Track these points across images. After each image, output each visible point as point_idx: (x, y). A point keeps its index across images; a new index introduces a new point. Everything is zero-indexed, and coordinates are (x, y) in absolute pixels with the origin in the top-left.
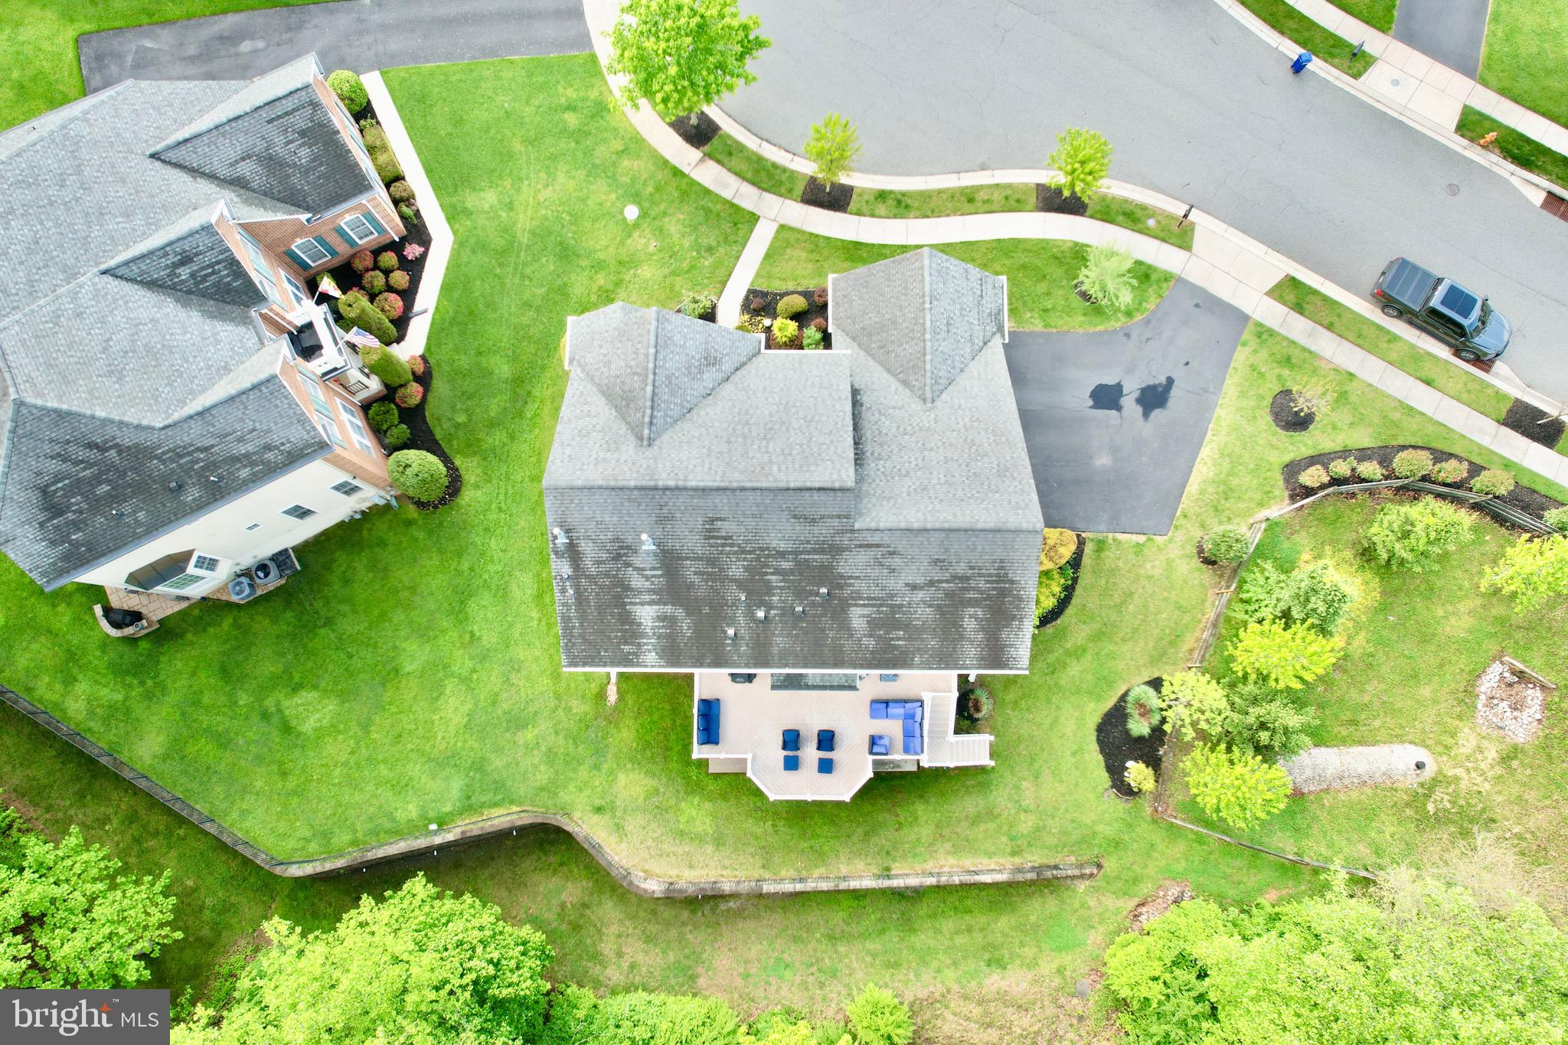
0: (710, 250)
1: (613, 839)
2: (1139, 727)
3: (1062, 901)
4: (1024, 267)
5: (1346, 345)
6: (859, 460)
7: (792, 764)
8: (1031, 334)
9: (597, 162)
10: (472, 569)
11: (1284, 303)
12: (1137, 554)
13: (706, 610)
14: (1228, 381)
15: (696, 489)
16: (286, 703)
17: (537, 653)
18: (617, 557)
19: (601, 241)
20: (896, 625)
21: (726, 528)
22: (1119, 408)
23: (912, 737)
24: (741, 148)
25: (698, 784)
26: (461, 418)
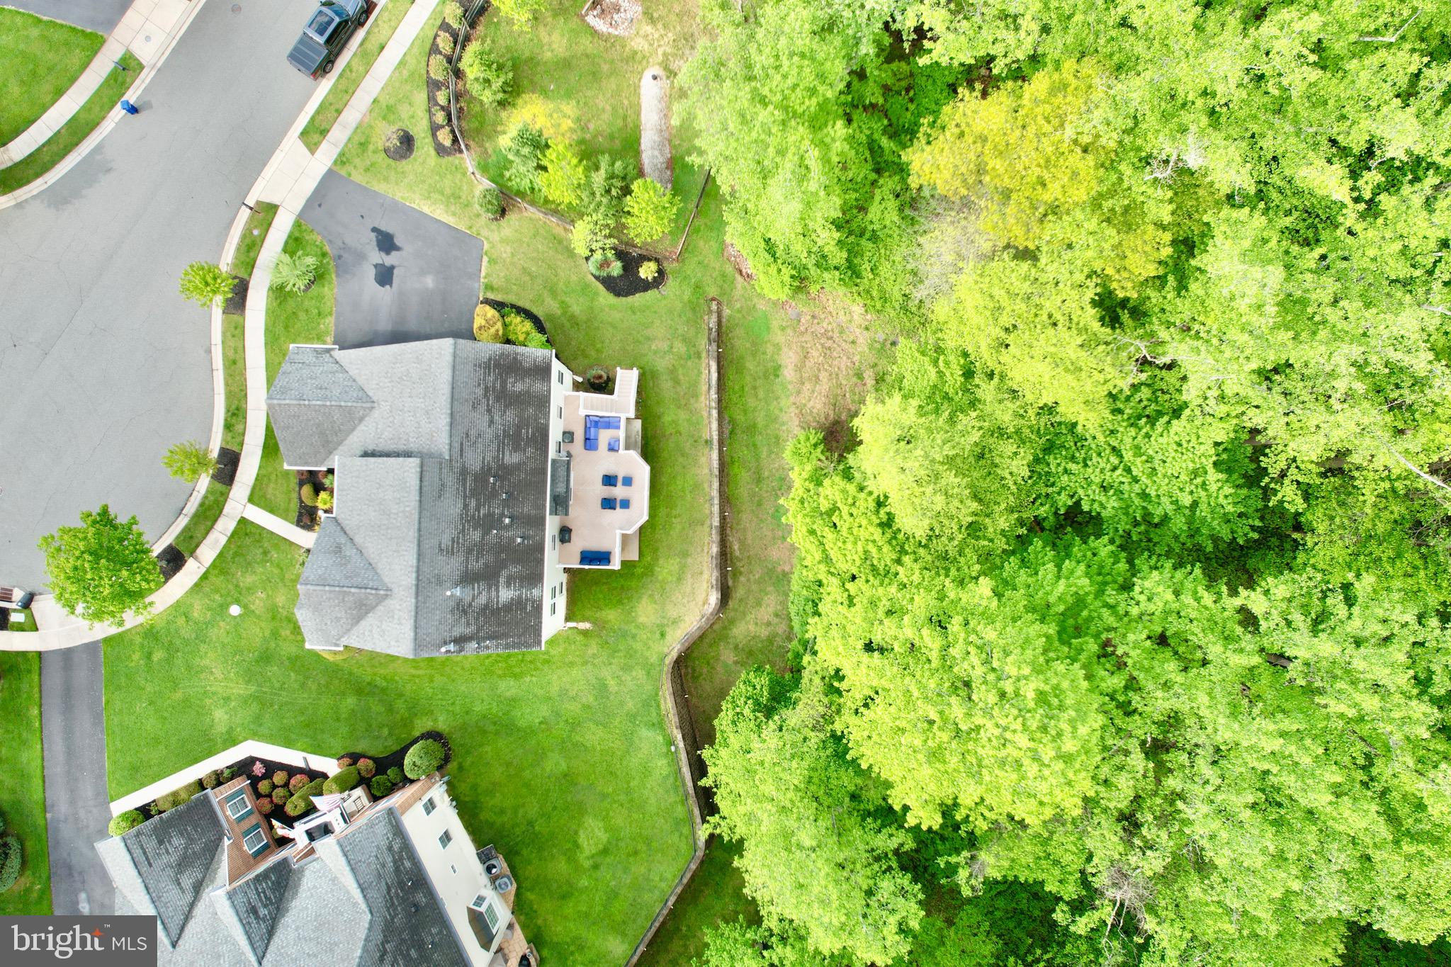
0: (265, 553)
1: (682, 625)
2: (616, 268)
3: (737, 325)
4: (286, 327)
5: (352, 101)
6: (408, 454)
7: (625, 504)
8: (336, 325)
9: (193, 636)
10: (495, 724)
11: (320, 143)
12: (496, 263)
13: (503, 556)
14: (376, 188)
15: (419, 560)
16: (587, 853)
17: (555, 677)
18: (465, 612)
19: (257, 633)
20: (517, 434)
21: (446, 540)
22: (392, 268)
23: (609, 423)
24: (186, 529)
25: (646, 568)
26: (386, 731)
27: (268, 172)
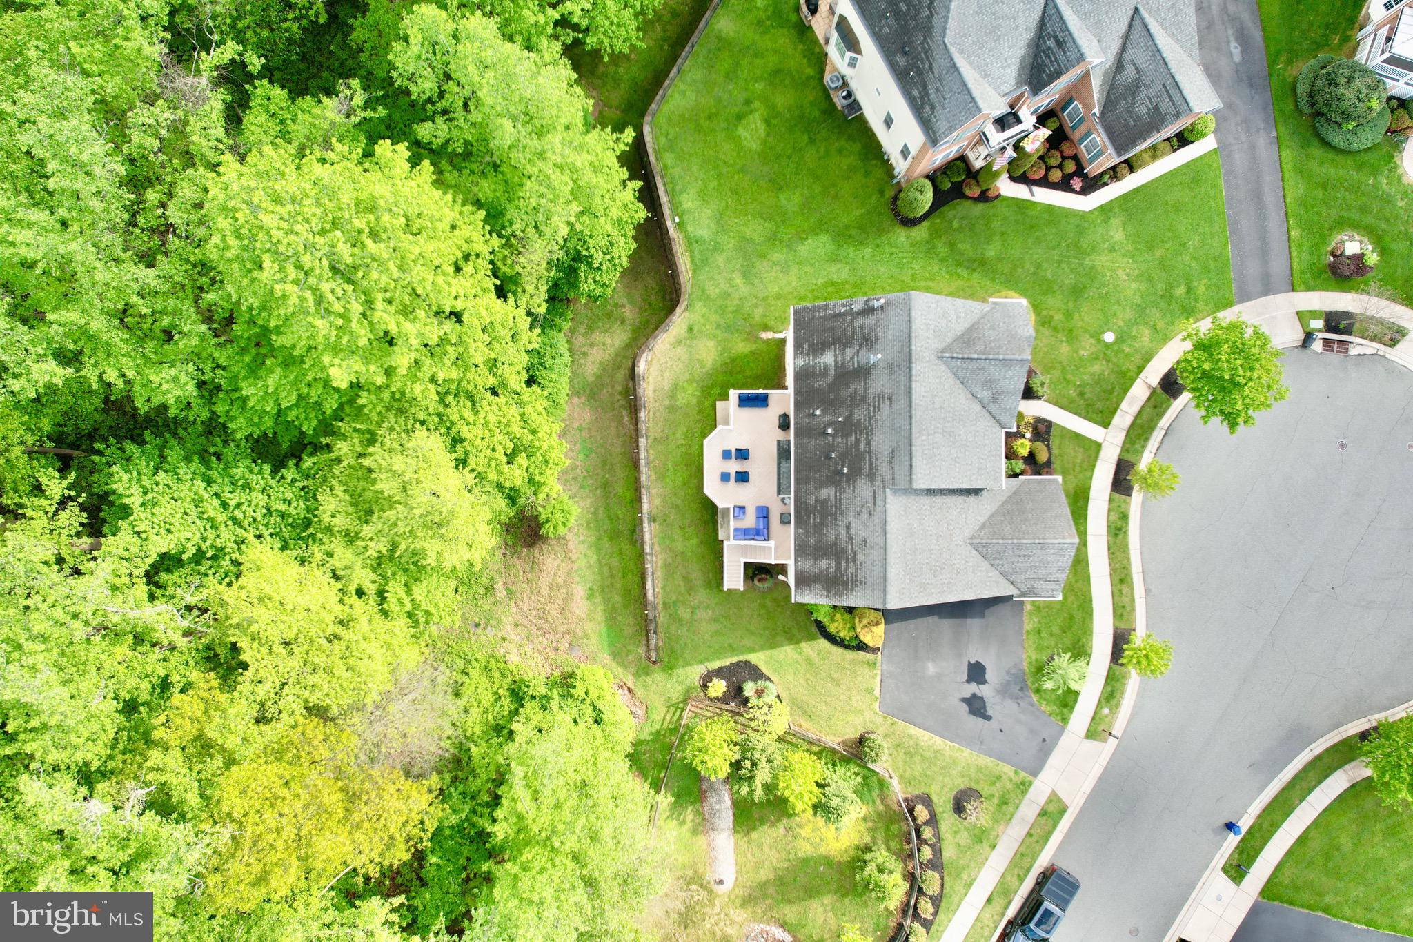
0: (1081, 394)
1: (672, 339)
2: (749, 689)
3: (631, 638)
4: (1071, 618)
5: (1015, 846)
6: (930, 492)
7: (726, 455)
8: (1022, 621)
9: (1148, 311)
10: (850, 236)
11: (1047, 803)
12: (867, 690)
13: (832, 396)
14: (989, 759)
15: (910, 388)
16: (757, 115)
17: (794, 284)
18: (865, 339)
19: (1087, 316)
20: (823, 518)
21: (886, 408)
22: (968, 681)
23: (746, 534)
24: (1161, 415)
25: (709, 394)
26: (956, 224)
27: (1097, 771)
